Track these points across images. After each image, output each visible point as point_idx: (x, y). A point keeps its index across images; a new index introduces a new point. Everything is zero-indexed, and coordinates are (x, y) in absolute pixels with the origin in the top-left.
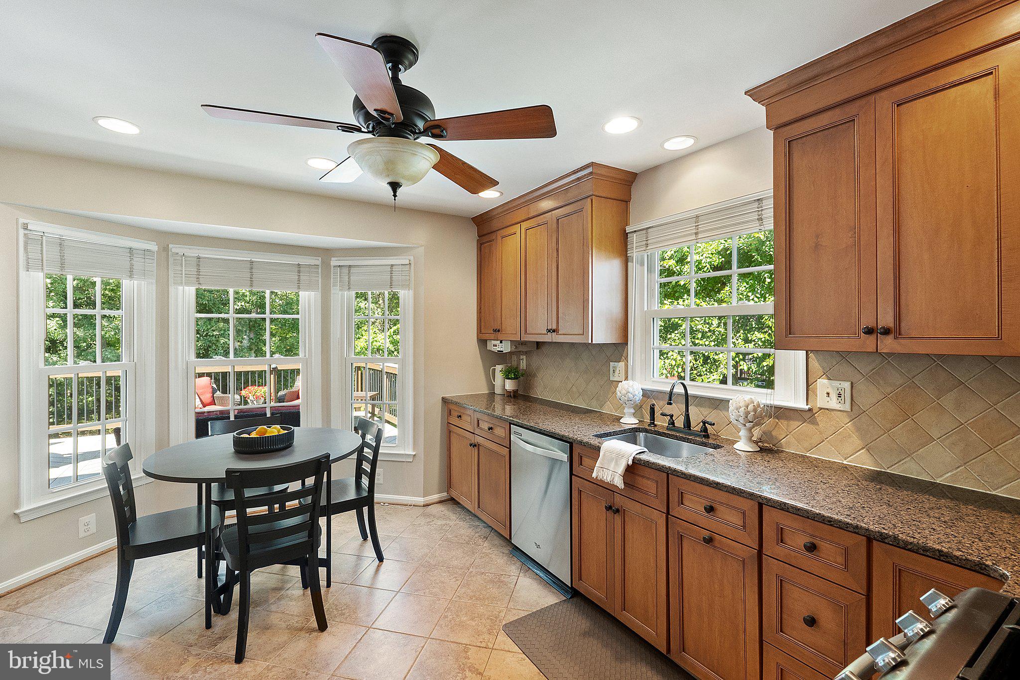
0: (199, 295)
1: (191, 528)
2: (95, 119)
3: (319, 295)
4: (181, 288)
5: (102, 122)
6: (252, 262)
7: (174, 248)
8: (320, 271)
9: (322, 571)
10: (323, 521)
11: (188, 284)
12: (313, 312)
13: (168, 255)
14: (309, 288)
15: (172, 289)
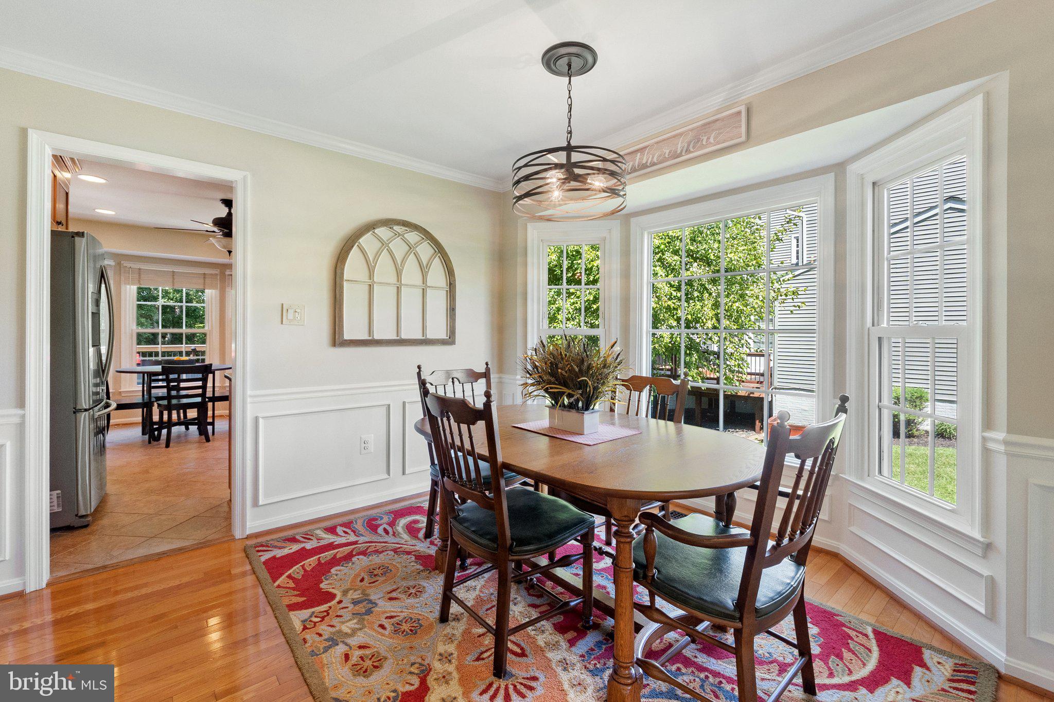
0: (140, 290)
1: (138, 399)
2: (94, 209)
3: (218, 292)
4: (128, 286)
5: (96, 210)
6: (173, 272)
7: (126, 264)
8: (218, 278)
9: (210, 428)
10: (210, 405)
11: (133, 284)
12: (214, 303)
13: (120, 267)
14: (211, 287)
15: (123, 287)
